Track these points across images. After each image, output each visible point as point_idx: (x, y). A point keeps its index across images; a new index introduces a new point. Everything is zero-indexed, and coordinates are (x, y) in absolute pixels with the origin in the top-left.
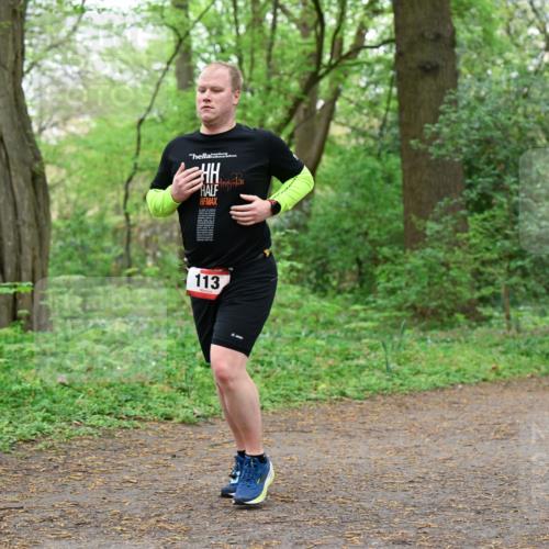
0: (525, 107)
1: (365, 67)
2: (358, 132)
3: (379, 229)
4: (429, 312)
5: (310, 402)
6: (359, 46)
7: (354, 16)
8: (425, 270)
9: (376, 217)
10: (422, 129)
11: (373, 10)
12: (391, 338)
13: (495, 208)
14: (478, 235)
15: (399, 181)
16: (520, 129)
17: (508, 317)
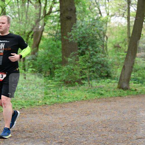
0: (94, 28)
1: (52, 17)
2: (50, 34)
3: (55, 60)
4: (68, 82)
5: (37, 106)
6: (50, 12)
7: (49, 4)
8: (67, 71)
9: (55, 57)
10: (67, 34)
11: (54, 2)
12: (59, 89)
13: (86, 55)
14: (81, 62)
15: (61, 47)
16: (93, 34)
17: (89, 83)
